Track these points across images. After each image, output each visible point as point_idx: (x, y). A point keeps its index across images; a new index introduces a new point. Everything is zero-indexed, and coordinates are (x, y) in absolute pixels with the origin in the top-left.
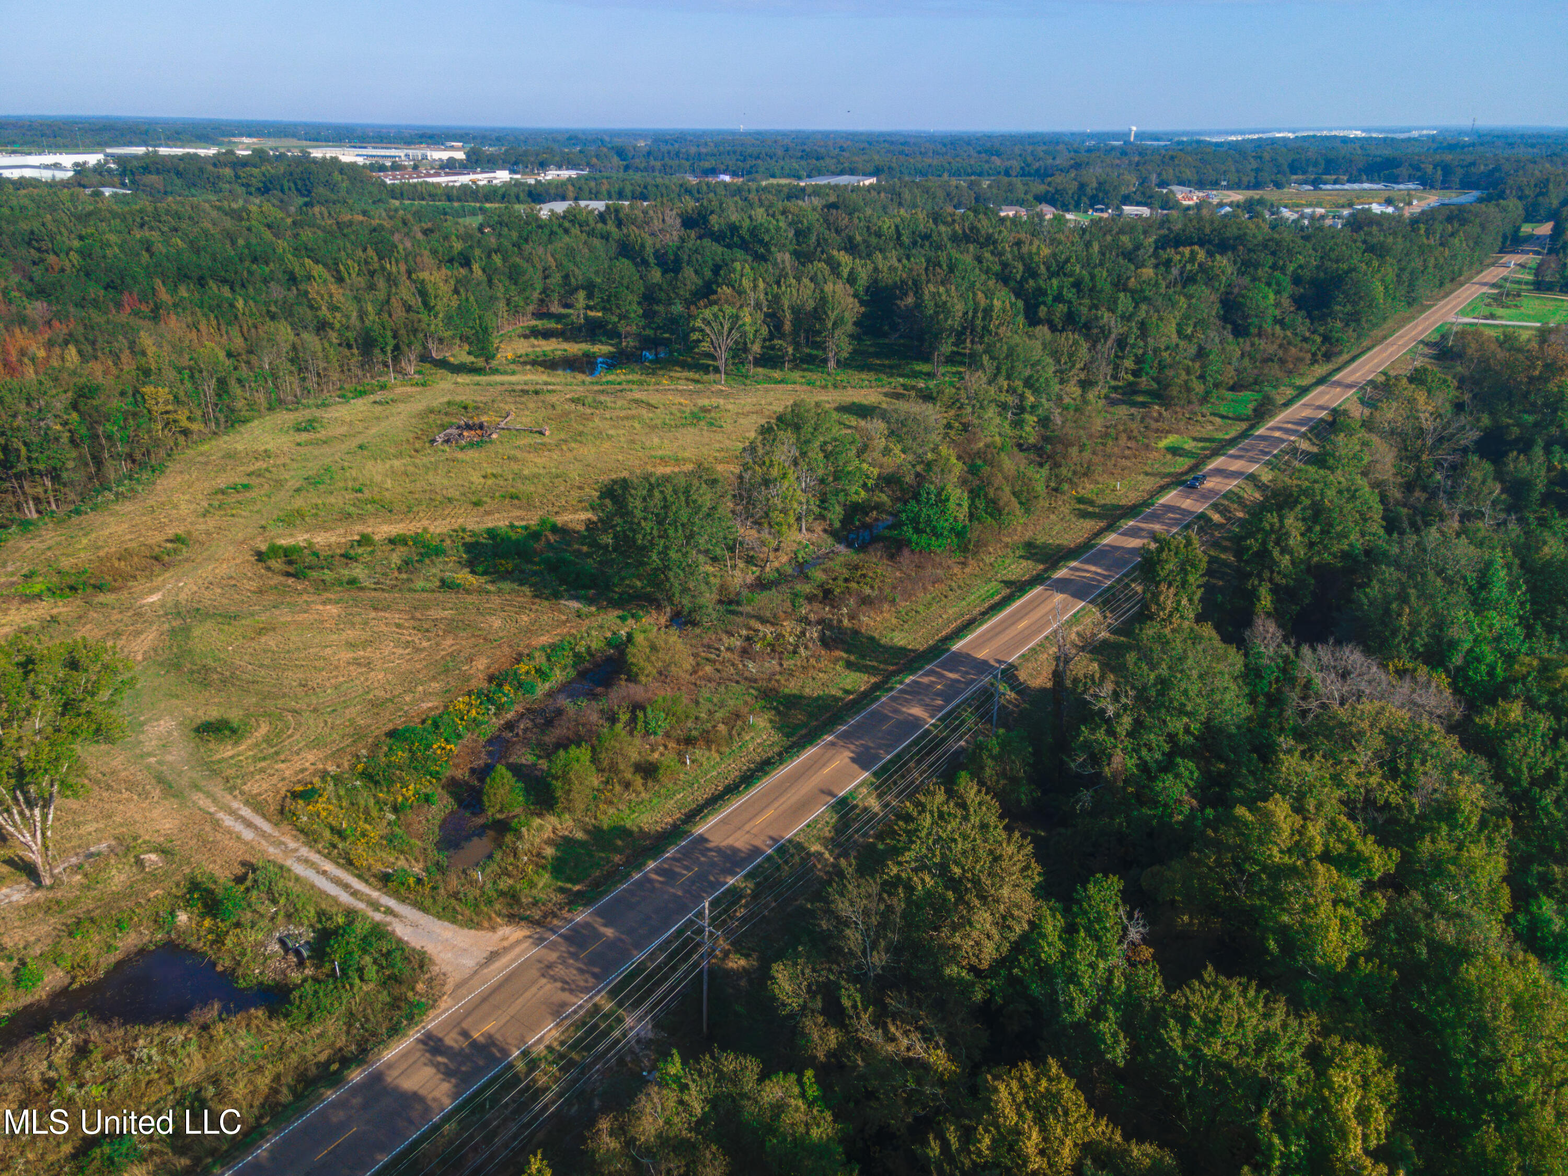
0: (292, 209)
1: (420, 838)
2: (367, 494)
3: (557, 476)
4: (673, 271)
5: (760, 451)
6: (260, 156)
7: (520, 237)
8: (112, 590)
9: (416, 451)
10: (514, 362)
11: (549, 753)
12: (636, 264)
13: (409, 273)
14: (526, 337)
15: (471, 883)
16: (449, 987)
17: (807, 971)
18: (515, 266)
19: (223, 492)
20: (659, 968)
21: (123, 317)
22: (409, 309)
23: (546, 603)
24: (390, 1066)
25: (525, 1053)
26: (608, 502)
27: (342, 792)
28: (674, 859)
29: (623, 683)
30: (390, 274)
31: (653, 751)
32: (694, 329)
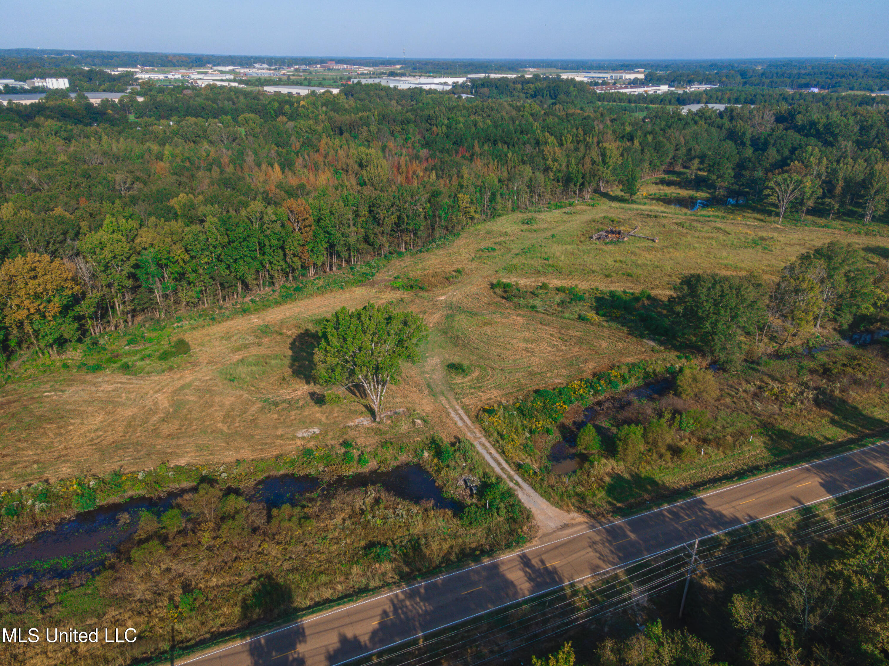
0: (546, 106)
1: (540, 450)
2: (550, 262)
3: (657, 267)
4: (761, 150)
5: (797, 271)
6: (536, 77)
7: (666, 125)
8: (427, 291)
9: (581, 242)
10: (646, 198)
11: (619, 425)
12: (736, 145)
13: (598, 143)
14: (656, 184)
15: (561, 483)
16: (540, 534)
17: (758, 608)
18: (660, 142)
19: (482, 251)
20: (659, 568)
21: (458, 159)
22: (594, 163)
23: (635, 339)
24: (503, 563)
25: (572, 585)
26: (685, 287)
27: (506, 415)
28: (681, 507)
29: (671, 395)
30: (588, 143)
31: (681, 440)
32: (767, 188)
